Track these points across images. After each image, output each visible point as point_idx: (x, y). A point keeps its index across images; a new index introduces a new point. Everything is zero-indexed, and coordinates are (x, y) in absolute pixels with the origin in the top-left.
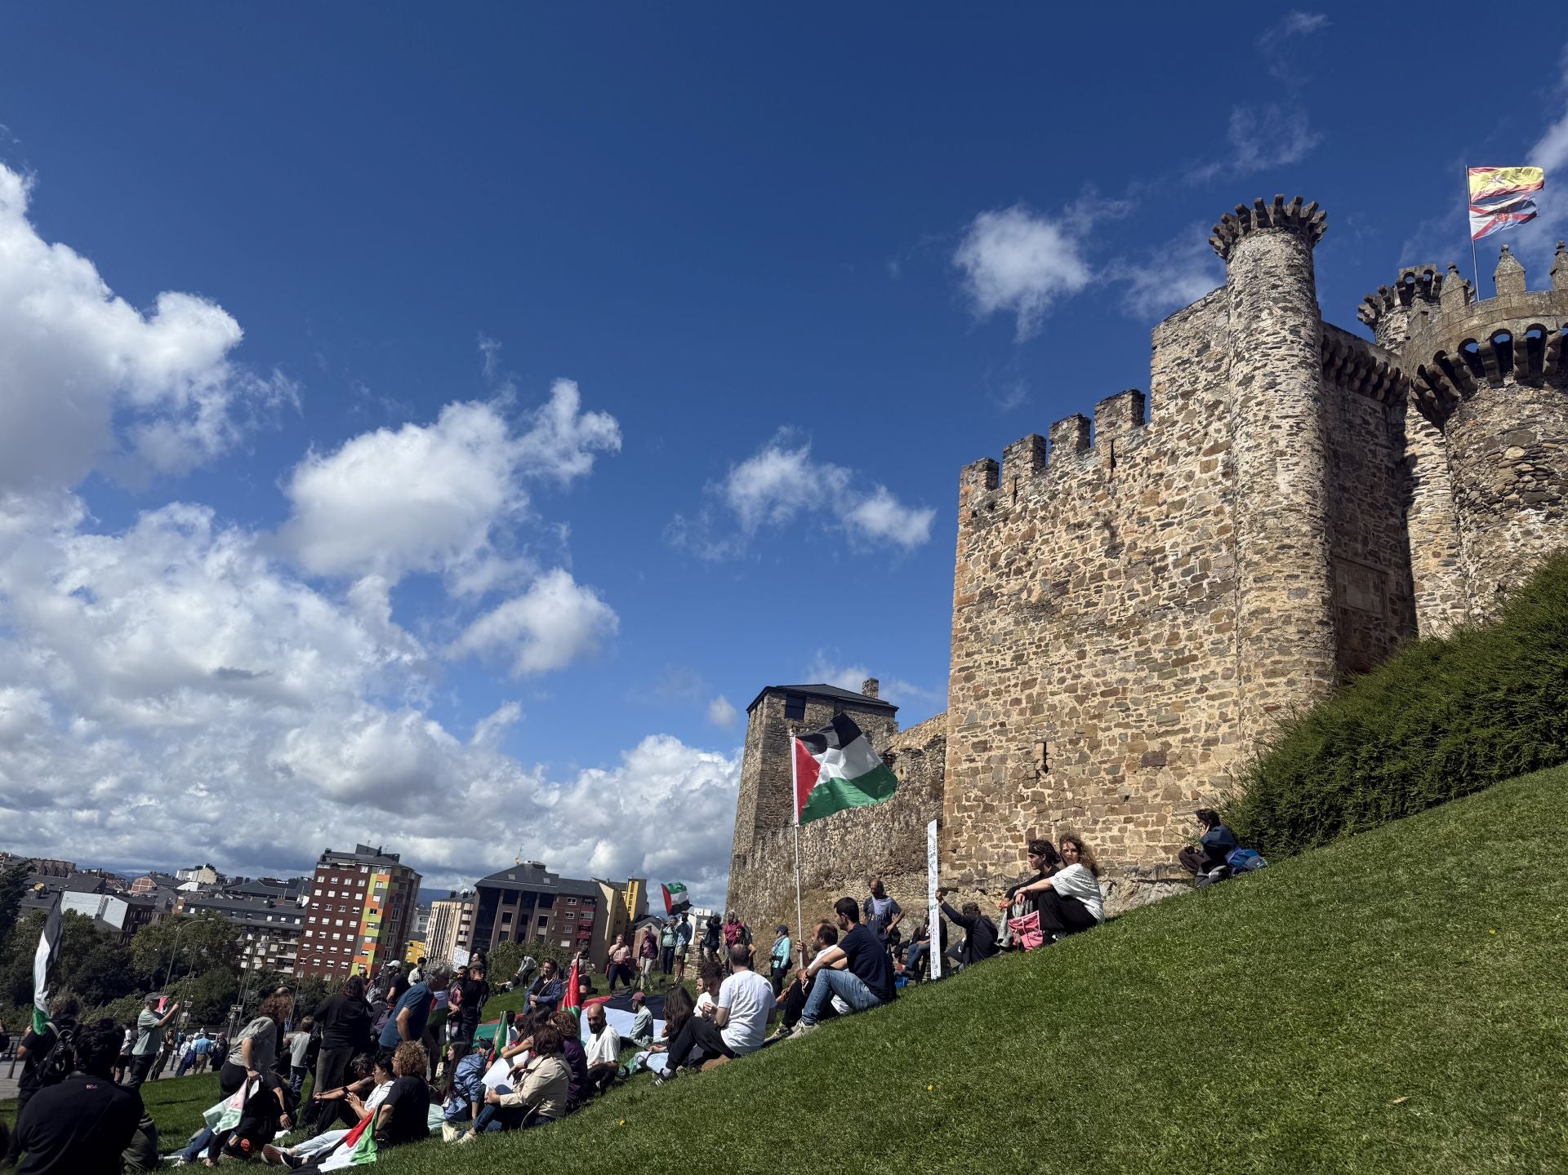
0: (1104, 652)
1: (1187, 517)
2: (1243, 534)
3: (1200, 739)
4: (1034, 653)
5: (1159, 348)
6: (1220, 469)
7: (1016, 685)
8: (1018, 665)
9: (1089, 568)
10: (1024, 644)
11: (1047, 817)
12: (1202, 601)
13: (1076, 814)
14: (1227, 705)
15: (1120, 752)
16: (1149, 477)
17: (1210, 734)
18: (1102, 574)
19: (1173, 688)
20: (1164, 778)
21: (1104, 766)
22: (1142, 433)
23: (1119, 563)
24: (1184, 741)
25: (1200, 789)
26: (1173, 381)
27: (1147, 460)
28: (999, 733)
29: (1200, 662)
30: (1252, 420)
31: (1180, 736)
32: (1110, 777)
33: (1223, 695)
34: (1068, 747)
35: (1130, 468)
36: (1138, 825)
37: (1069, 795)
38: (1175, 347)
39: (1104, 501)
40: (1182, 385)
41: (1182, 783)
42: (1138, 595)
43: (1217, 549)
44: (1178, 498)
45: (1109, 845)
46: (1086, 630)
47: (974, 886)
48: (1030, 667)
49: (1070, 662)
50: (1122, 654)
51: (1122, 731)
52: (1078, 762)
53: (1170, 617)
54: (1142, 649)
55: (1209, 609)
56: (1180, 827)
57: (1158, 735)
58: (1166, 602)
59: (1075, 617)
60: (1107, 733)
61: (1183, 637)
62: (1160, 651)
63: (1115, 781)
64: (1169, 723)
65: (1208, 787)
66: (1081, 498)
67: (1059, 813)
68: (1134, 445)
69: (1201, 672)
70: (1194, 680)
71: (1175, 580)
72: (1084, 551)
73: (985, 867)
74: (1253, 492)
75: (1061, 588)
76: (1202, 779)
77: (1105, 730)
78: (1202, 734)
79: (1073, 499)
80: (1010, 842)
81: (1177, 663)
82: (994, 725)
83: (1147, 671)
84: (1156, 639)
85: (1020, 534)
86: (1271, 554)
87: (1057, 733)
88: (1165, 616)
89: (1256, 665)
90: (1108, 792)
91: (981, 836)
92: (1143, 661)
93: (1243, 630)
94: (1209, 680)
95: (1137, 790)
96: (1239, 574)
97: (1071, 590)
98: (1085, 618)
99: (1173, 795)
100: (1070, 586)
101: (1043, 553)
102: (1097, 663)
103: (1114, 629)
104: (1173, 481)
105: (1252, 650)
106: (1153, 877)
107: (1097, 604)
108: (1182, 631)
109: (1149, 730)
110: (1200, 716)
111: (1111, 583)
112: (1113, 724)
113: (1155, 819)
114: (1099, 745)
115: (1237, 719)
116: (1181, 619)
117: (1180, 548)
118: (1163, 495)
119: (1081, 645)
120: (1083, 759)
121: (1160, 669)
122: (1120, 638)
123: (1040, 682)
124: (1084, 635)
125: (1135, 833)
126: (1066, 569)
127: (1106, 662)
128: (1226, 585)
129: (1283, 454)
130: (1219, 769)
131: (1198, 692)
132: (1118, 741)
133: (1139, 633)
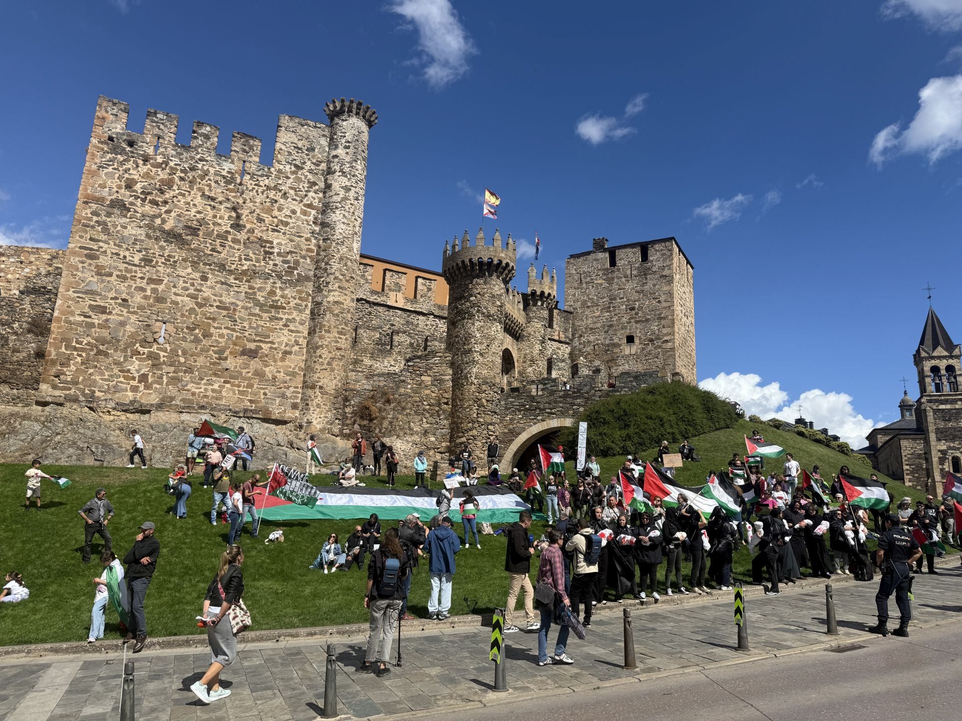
0: (222, 283)
1: (290, 233)
2: (335, 262)
3: (281, 350)
4: (163, 263)
5: (283, 129)
6: (311, 218)
7: (142, 278)
8: (145, 265)
9: (216, 228)
10: (154, 254)
11: (161, 369)
12: (292, 280)
13: (185, 372)
14: (299, 337)
15: (226, 343)
16: (267, 197)
17: (287, 348)
18: (227, 237)
19: (268, 319)
20: (255, 364)
21: (212, 348)
22: (266, 169)
23: (242, 236)
24: (271, 348)
25: (278, 374)
26: (290, 154)
27: (268, 188)
28: (120, 305)
29: (287, 311)
30: (347, 210)
31: (269, 345)
32: (217, 356)
33: (298, 332)
34: (185, 330)
35: (255, 185)
36: (233, 385)
37: (182, 360)
38: (293, 135)
39: (233, 194)
40: (295, 160)
41: (267, 369)
42: (252, 261)
43: (304, 257)
44: (284, 219)
45: (210, 393)
46: (210, 265)
47: (84, 404)
48: (158, 271)
49: (194, 279)
50: (236, 289)
51: (229, 332)
52: (192, 341)
53: (272, 281)
54: (251, 291)
55: (296, 286)
56: (262, 391)
57: (255, 341)
58: (270, 272)
59: (202, 254)
60: (218, 330)
61: (279, 295)
62: (262, 297)
63: (220, 359)
64: (264, 337)
65: (282, 374)
66: (216, 182)
67: (172, 369)
68: (260, 173)
69: (286, 316)
70: (282, 319)
71: (277, 262)
72: (215, 216)
73: (94, 392)
75: (194, 231)
76: (279, 370)
77: (216, 328)
78: (283, 347)
79: (210, 180)
80: (122, 379)
81: (272, 306)
82: (116, 298)
83: (252, 304)
84: (260, 289)
85: (158, 178)
86: (348, 278)
87: (177, 319)
88: (268, 279)
89: (334, 327)
90: (214, 364)
91: (91, 371)
92: (250, 298)
93: (328, 308)
94: (291, 322)
95: (236, 367)
96: (328, 280)
97: (201, 235)
98: (210, 257)
99: (259, 374)
100: (201, 233)
101: (179, 201)
102: (216, 288)
103: (231, 272)
104: (283, 209)
105: (333, 319)
106: (241, 415)
107: (220, 253)
108: (278, 291)
109: (249, 336)
110: (283, 338)
111: (233, 245)
112: (223, 326)
113: (245, 384)
114: (211, 335)
115: (305, 346)
116: (279, 284)
117: (283, 247)
118: (275, 213)
119: (204, 273)
120: (197, 341)
121: (261, 306)
122: (235, 279)
123: (166, 284)
124: (208, 267)
125: (230, 389)
126: (198, 221)
127: (222, 289)
128: (307, 278)
129: (356, 234)
130: (290, 367)
131: (283, 325)
132: (226, 337)
133: (250, 282)
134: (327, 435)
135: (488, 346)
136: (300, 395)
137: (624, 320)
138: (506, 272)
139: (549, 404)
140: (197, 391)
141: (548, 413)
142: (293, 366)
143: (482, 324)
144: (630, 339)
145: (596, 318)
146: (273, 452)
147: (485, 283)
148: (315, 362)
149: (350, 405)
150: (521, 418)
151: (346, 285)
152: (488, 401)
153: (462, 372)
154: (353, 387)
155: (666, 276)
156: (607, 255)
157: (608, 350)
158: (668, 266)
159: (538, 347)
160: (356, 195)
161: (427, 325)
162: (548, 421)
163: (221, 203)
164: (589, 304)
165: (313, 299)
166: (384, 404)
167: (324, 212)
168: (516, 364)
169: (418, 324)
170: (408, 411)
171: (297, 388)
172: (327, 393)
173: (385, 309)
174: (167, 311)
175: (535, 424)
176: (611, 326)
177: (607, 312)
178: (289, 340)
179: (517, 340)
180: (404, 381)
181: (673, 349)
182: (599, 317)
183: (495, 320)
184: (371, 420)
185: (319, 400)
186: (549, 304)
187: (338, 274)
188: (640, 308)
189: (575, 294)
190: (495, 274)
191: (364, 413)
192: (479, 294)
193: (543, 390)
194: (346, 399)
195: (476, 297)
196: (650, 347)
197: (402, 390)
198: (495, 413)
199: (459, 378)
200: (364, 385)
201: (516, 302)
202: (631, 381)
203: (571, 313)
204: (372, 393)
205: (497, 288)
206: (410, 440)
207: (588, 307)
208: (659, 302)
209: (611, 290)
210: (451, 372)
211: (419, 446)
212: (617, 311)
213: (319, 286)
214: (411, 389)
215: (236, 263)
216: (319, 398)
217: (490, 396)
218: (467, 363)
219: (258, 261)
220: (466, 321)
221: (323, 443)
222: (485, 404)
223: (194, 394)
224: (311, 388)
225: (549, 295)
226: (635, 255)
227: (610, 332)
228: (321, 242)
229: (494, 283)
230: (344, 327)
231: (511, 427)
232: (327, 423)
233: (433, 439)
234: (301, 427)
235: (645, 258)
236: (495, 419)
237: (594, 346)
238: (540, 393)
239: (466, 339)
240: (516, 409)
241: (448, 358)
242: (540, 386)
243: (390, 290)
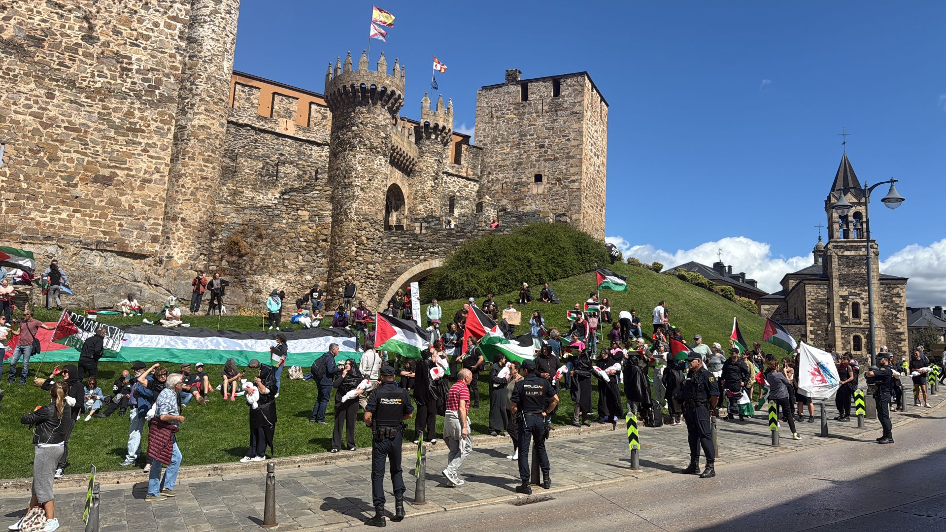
0: (71, 102)
1: (151, 48)
2: (201, 82)
3: (139, 177)
6: (177, 32)
9: (64, 40)
12: (153, 101)
13: (28, 199)
14: (161, 164)
15: (76, 168)
16: (126, 7)
17: (147, 176)
18: (78, 50)
19: (125, 143)
20: (109, 192)
21: (60, 174)
23: (95, 50)
24: (128, 175)
25: (135, 204)
29: (146, 134)
30: (217, 24)
31: (126, 172)
32: (65, 182)
33: (159, 158)
34: (27, 153)
36: (84, 215)
37: (24, 185)
39: (85, 2)
41: (123, 198)
42: (107, 78)
43: (168, 76)
44: (145, 33)
45: (56, 223)
46: (57, 81)
49: (38, 96)
50: (87, 108)
51: (79, 156)
52: (35, 166)
53: (129, 101)
54: (105, 111)
55: (158, 108)
56: (117, 222)
57: (109, 167)
58: (128, 91)
59: (47, 68)
60: (66, 154)
61: (137, 116)
62: (118, 118)
63: (69, 185)
64: (120, 162)
65: (140, 204)
67: (13, 195)
69: (146, 141)
70: (140, 143)
71: (135, 80)
72: (63, 26)
74: (211, 63)
75: (38, 42)
76: (137, 199)
77: (64, 151)
78: (141, 174)
81: (129, 129)
83: (106, 126)
84: (115, 110)
86: (216, 100)
87: (18, 140)
88: (125, 99)
89: (199, 154)
90: (62, 190)
92: (104, 119)
93: (192, 132)
94: (151, 147)
95: (87, 195)
96: (193, 102)
97: (46, 47)
98: (57, 73)
99: (114, 203)
100: (46, 44)
101: (20, 7)
102: (64, 107)
103: (82, 90)
104: (144, 21)
105: (198, 145)
106: (93, 247)
107: (70, 68)
108: (136, 112)
109: (102, 162)
110: (142, 164)
111: (84, 59)
112: (72, 150)
113: (98, 214)
114: (58, 159)
115: (167, 173)
116: (137, 105)
117: (143, 64)
118: (135, 25)
119: (50, 89)
120: (41, 165)
121: (117, 128)
122: (87, 98)
123: (5, 100)
124: (54, 83)
125: (81, 219)
126: (42, 30)
127: (72, 109)
128: (170, 99)
129: (228, 52)
130: (150, 197)
131: (142, 151)
132: (76, 162)
133: (104, 101)
134: (190, 271)
135: (370, 180)
136: (161, 228)
137: (533, 158)
138: (392, 100)
139: (432, 243)
140: (43, 220)
141: (430, 252)
142: (153, 196)
143: (364, 156)
144: (538, 178)
145: (506, 155)
146: (126, 288)
147: (369, 112)
148: (177, 192)
149: (217, 240)
150: (403, 258)
151: (213, 107)
152: (368, 239)
153: (342, 207)
154: (220, 220)
155: (576, 113)
156: (519, 88)
157: (516, 189)
158: (578, 102)
159: (430, 183)
160: (228, 8)
161: (321, 156)
162: (431, 261)
163: (70, 11)
164: (499, 140)
165: (176, 122)
166: (255, 240)
167: (191, 26)
168: (406, 201)
169: (311, 155)
170: (283, 247)
171: (158, 219)
172: (190, 226)
173: (274, 137)
174: (6, 131)
175: (417, 263)
176: (520, 164)
177: (517, 149)
178: (149, 167)
179: (409, 176)
180: (278, 215)
181: (579, 190)
182: (508, 153)
183: (379, 152)
184: (241, 256)
185: (180, 233)
186: (444, 138)
187: (204, 95)
188: (550, 146)
189: (485, 129)
190: (379, 102)
191: (233, 249)
192: (361, 123)
193: (426, 228)
194: (213, 233)
195: (358, 127)
196: (557, 187)
197: (276, 225)
198: (377, 251)
199: (338, 214)
200: (233, 218)
201: (407, 135)
202: (514, 221)
203: (481, 149)
204: (242, 227)
205: (381, 118)
206: (283, 278)
207: (498, 143)
208: (569, 140)
209: (521, 126)
210: (331, 207)
211: (293, 285)
212: (527, 149)
213: (183, 108)
214: (286, 224)
215: (88, 80)
216: (181, 231)
217: (371, 233)
218: (347, 198)
219: (114, 78)
220: (347, 152)
221: (185, 279)
222: (365, 242)
223: (38, 223)
224: (172, 220)
225: (444, 128)
226: (547, 89)
227: (519, 170)
228: (187, 59)
229: (379, 112)
230: (210, 154)
231: (393, 266)
232: (190, 258)
233: (309, 278)
234: (161, 262)
235: (557, 93)
236: (376, 257)
237: (503, 184)
238: (424, 231)
239: (347, 173)
240: (399, 248)
241: (327, 192)
242: (424, 225)
243: (280, 116)
